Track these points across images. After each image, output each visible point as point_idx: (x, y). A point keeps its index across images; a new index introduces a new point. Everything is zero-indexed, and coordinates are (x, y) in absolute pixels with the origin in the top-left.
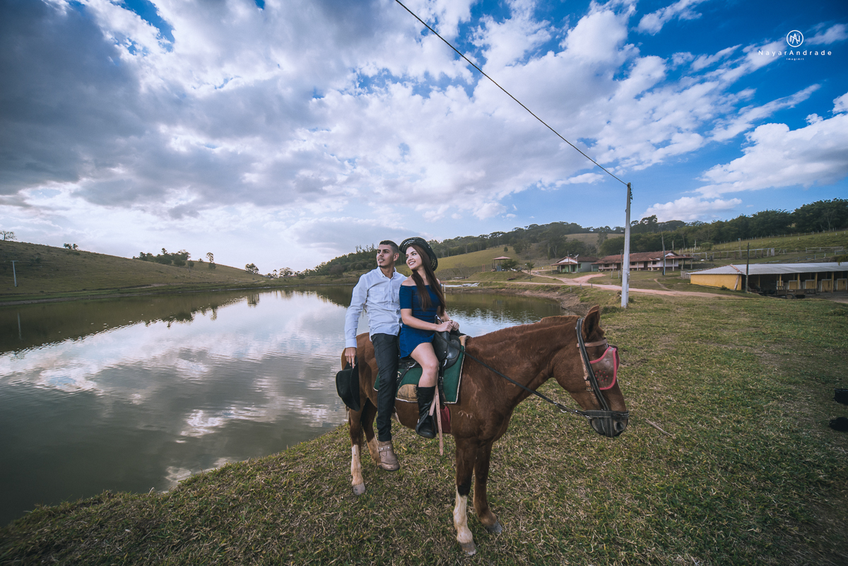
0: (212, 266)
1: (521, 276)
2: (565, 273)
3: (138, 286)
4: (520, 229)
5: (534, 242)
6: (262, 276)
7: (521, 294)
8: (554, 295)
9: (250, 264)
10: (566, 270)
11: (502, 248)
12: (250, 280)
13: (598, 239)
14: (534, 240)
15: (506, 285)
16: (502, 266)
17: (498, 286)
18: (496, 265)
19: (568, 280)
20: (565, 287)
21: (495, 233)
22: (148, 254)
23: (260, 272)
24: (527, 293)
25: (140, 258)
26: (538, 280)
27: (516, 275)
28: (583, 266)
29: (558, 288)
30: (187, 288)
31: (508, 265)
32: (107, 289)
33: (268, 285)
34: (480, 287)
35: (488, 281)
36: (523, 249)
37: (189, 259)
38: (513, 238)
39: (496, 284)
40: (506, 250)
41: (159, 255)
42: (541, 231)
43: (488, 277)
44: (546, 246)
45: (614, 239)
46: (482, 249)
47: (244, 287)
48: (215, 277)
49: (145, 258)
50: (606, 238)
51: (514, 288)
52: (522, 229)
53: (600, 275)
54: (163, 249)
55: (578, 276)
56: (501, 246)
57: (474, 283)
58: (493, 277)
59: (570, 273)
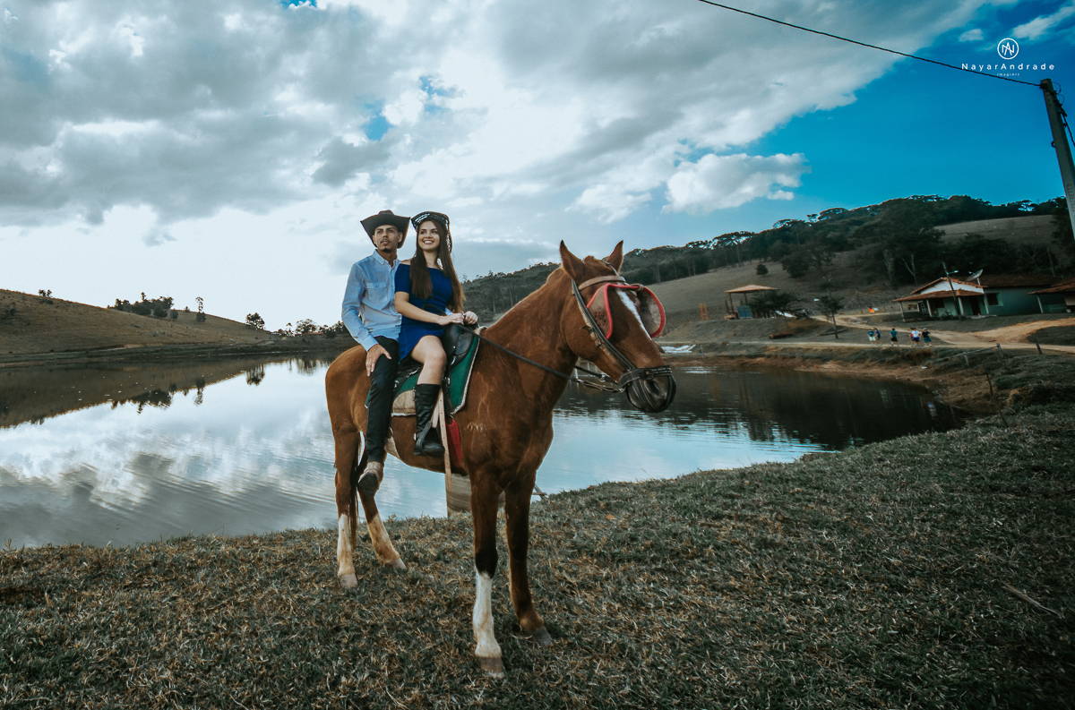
0: (201, 317)
1: (810, 329)
2: (948, 318)
3: (108, 347)
4: (794, 222)
5: (841, 249)
6: (269, 333)
7: (812, 369)
8: (916, 374)
9: (253, 314)
11: (751, 267)
12: (251, 340)
13: (1054, 229)
14: (840, 245)
15: (765, 348)
16: (752, 306)
17: (744, 352)
18: (735, 303)
19: (960, 335)
20: (945, 353)
21: (728, 237)
22: (126, 301)
23: (267, 327)
24: (830, 367)
25: (116, 308)
26: (859, 335)
28: (1006, 297)
29: (925, 355)
30: (167, 351)
32: (75, 351)
33: (277, 349)
34: (695, 354)
35: (717, 340)
36: (812, 268)
37: (172, 308)
38: (778, 243)
39: (740, 346)
40: (762, 271)
41: (137, 302)
43: (718, 333)
44: (879, 256)
47: (242, 350)
48: (205, 335)
49: (122, 306)
51: (791, 355)
52: (802, 222)
54: (143, 294)
56: (746, 263)
57: (681, 345)
58: (731, 333)
59: (963, 318)
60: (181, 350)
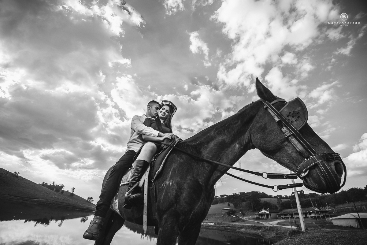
0: (72, 195)
1: (238, 220)
2: (263, 219)
9: (90, 197)
10: (263, 217)
16: (227, 213)
17: (225, 225)
18: (224, 213)
19: (266, 223)
22: (46, 183)
23: (94, 202)
25: (42, 185)
26: (248, 222)
27: (236, 219)
28: (273, 215)
30: (55, 204)
31: (230, 213)
34: (215, 225)
35: (220, 222)
36: (238, 205)
37: (62, 189)
41: (50, 185)
43: (220, 220)
45: (286, 202)
47: (83, 209)
48: (71, 201)
49: (44, 185)
50: (281, 201)
53: (283, 221)
54: (54, 182)
55: (271, 221)
57: (211, 223)
58: (223, 220)
59: (266, 219)
60: (60, 205)
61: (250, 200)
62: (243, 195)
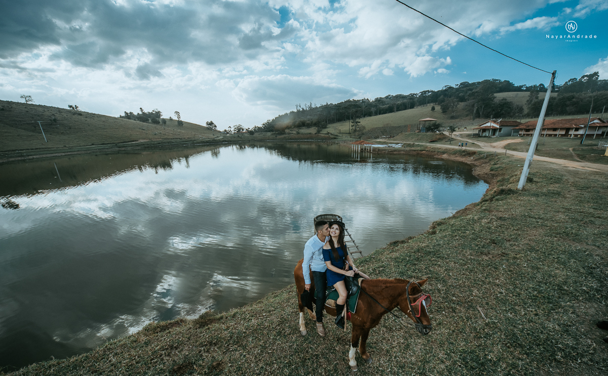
0: (180, 123)
1: (443, 138)
2: (485, 137)
3: (129, 142)
4: (450, 87)
5: (462, 101)
6: (220, 132)
7: (439, 157)
8: (468, 160)
9: (209, 121)
10: (487, 134)
11: (430, 107)
12: (211, 136)
13: (528, 99)
14: (462, 99)
15: (427, 147)
16: (426, 128)
17: (419, 148)
18: (421, 126)
19: (486, 144)
20: (480, 153)
21: (425, 92)
22: (131, 113)
23: (218, 129)
24: (445, 156)
25: (125, 117)
27: (438, 137)
28: (504, 130)
29: (474, 153)
30: (165, 143)
31: (433, 127)
32: (108, 144)
33: (226, 141)
34: (403, 148)
35: (411, 142)
36: (450, 108)
37: (162, 117)
38: (442, 97)
39: (418, 146)
40: (433, 109)
41: (138, 114)
42: (471, 90)
43: (412, 138)
44: (473, 106)
46: (411, 108)
47: (207, 142)
48: (185, 134)
49: (129, 116)
51: (434, 150)
52: (453, 87)
53: (518, 140)
54: (141, 109)
55: (496, 141)
56: (428, 105)
57: (398, 143)
58: (417, 139)
59: (490, 137)
60: (173, 142)
61: (473, 99)
62: (465, 89)
